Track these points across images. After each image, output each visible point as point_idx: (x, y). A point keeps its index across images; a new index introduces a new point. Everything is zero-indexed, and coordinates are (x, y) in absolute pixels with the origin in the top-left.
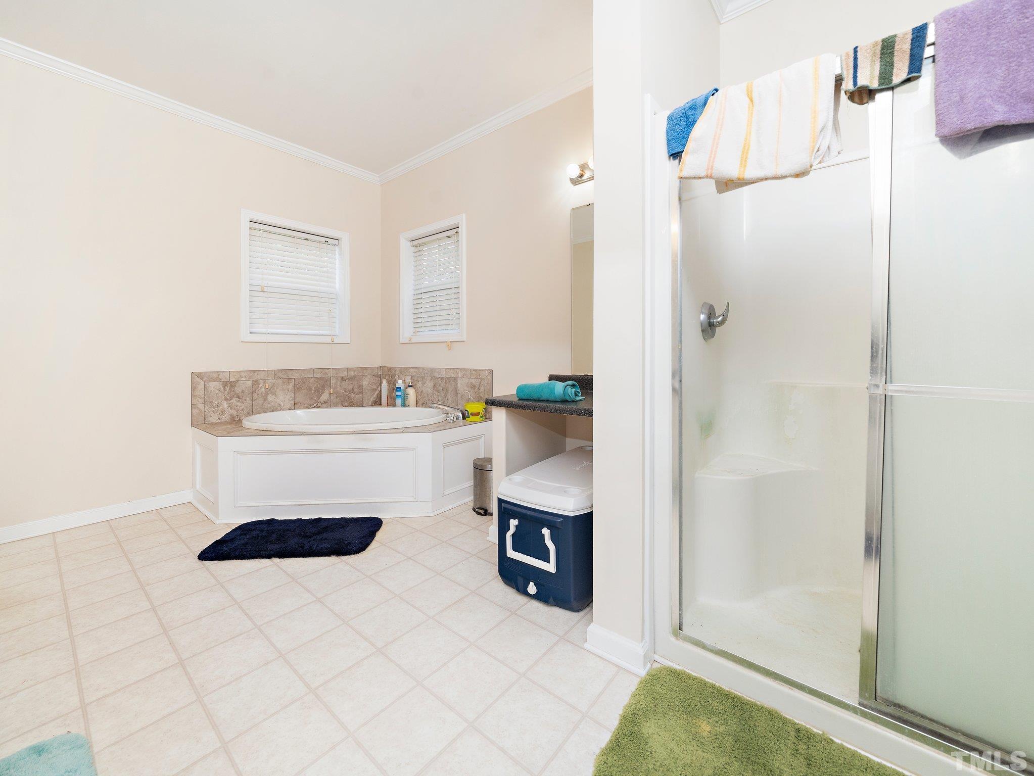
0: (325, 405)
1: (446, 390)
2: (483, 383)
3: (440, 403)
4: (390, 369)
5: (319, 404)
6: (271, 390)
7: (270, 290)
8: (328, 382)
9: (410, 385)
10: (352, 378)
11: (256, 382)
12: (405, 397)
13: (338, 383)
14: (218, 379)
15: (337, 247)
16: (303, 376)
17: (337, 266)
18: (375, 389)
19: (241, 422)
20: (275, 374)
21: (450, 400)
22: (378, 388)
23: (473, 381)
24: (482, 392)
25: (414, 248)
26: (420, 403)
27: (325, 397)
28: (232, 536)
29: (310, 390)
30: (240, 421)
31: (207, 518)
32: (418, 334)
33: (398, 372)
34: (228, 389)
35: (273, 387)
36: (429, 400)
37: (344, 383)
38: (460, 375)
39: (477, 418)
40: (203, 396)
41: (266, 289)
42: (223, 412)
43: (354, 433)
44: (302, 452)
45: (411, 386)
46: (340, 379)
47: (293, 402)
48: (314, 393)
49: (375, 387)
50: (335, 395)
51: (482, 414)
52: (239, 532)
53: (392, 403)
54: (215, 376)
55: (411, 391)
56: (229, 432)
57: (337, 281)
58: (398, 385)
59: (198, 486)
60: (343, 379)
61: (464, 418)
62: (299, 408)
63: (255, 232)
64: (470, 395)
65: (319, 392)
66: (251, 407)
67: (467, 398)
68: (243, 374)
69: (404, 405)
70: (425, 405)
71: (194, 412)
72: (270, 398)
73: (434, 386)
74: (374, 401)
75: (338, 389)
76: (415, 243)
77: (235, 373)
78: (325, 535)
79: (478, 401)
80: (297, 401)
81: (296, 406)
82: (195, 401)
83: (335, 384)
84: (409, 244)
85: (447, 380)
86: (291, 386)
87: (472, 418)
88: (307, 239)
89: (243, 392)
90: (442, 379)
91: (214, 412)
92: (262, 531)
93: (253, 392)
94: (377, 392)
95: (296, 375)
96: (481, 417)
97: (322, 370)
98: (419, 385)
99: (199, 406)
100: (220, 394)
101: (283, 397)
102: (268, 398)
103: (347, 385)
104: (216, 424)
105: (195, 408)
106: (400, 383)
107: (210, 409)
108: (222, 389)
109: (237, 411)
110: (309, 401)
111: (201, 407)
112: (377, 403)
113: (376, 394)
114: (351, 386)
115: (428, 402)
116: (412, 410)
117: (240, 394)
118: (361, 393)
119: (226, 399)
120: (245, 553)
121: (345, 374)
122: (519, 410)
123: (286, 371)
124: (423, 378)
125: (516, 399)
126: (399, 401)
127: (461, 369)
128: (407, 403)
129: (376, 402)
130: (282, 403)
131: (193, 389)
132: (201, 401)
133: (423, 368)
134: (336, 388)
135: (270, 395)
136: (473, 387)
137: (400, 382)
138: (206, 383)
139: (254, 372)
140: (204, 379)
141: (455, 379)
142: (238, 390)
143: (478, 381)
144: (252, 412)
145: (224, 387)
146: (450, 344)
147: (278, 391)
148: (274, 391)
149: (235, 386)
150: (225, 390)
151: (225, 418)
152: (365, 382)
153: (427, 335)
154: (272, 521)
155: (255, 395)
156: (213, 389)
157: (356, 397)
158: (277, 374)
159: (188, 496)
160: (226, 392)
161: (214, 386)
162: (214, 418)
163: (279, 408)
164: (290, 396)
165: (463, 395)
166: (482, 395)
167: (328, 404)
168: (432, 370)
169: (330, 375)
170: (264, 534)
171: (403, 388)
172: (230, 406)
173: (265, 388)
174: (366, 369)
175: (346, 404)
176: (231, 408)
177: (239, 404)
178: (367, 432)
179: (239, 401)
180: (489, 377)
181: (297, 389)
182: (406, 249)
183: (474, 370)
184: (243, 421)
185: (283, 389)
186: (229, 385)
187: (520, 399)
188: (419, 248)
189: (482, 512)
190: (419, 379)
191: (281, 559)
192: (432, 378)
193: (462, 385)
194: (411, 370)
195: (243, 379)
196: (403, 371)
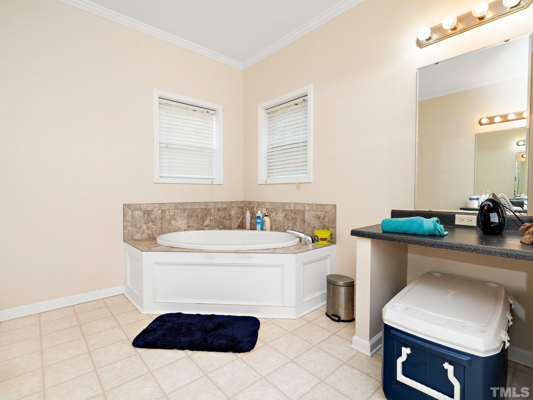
0: (208, 228)
1: (295, 220)
2: (327, 215)
3: (290, 229)
4: (250, 203)
5: (204, 227)
6: (173, 217)
7: (172, 146)
8: (209, 212)
9: (266, 214)
10: (225, 209)
11: (163, 211)
12: (263, 223)
13: (216, 212)
14: (140, 209)
15: (214, 116)
16: (194, 207)
17: (214, 129)
18: (240, 217)
19: (156, 240)
20: (176, 206)
21: (299, 227)
22: (241, 216)
23: (319, 213)
24: (326, 222)
25: (267, 115)
26: (274, 228)
27: (207, 222)
28: (154, 327)
29: (198, 217)
30: (154, 239)
31: (135, 309)
32: (272, 177)
33: (256, 205)
34: (146, 216)
35: (174, 215)
36: (281, 226)
37: (219, 212)
38: (307, 208)
39: (325, 242)
40: (131, 221)
41: (169, 146)
42: (143, 232)
43: (237, 252)
44: (201, 265)
45: (267, 216)
46: (217, 209)
47: (187, 226)
48: (201, 219)
49: (239, 216)
50: (214, 221)
51: (329, 239)
52: (158, 323)
53: (253, 228)
54: (138, 207)
55: (267, 219)
56: (149, 248)
57: (215, 140)
58: (258, 215)
59: (129, 283)
60: (219, 210)
61: (313, 242)
62: (191, 230)
63: (162, 106)
64: (316, 223)
65: (204, 218)
66: (161, 229)
67: (313, 226)
68: (155, 206)
69: (262, 229)
70: (277, 229)
71: (125, 232)
72: (173, 222)
73: (285, 216)
74: (238, 225)
75: (216, 217)
76: (269, 111)
77: (150, 205)
78: (220, 331)
79: (323, 229)
80: (189, 225)
81: (189, 228)
82: (126, 224)
83: (214, 213)
84: (264, 112)
85: (296, 212)
86: (186, 215)
87: (321, 242)
88: (195, 111)
89: (156, 218)
90: (291, 211)
91: (138, 232)
92: (174, 324)
93: (162, 218)
94: (241, 219)
95: (189, 207)
96: (328, 242)
97: (205, 203)
98: (273, 215)
99: (128, 228)
100: (141, 220)
101: (181, 222)
102: (172, 222)
103: (222, 214)
104: (139, 240)
105: (126, 229)
106: (259, 214)
107: (135, 230)
108: (143, 216)
109: (152, 231)
110: (197, 224)
111: (130, 228)
112: (242, 227)
113: (240, 221)
114: (224, 215)
115: (280, 227)
116: (268, 234)
117: (154, 220)
118: (230, 219)
119: (145, 223)
120: (165, 344)
121: (220, 206)
122: (388, 242)
123: (182, 204)
124: (276, 210)
125: (380, 232)
126: (259, 226)
127: (308, 204)
128: (264, 228)
129: (240, 226)
130: (180, 226)
131: (125, 216)
132: (129, 224)
133: (276, 203)
134: (214, 216)
135: (173, 220)
136: (318, 217)
137: (259, 212)
138: (132, 212)
139: (162, 204)
140: (131, 209)
141: (303, 212)
142: (153, 217)
143: (323, 214)
144: (162, 232)
145: (144, 215)
146: (298, 185)
147: (178, 217)
148: (175, 217)
149: (151, 214)
150: (144, 216)
151: (144, 236)
152: (233, 212)
153: (278, 178)
154: (179, 314)
155: (163, 220)
156: (137, 216)
157: (227, 222)
158: (177, 206)
159: (121, 289)
160: (145, 218)
161: (138, 214)
162: (138, 236)
163: (178, 230)
164: (185, 221)
165: (310, 224)
166: (326, 224)
167: (210, 227)
168: (284, 204)
169: (210, 207)
170: (176, 326)
171: (261, 217)
172: (147, 228)
173: (170, 216)
174: (233, 202)
175: (221, 227)
176: (148, 229)
177: (153, 226)
178: (247, 251)
179: (153, 224)
180: (333, 211)
181: (190, 216)
182: (262, 115)
183: (320, 205)
184: (158, 239)
185: (181, 217)
186: (147, 213)
187: (384, 232)
188: (272, 115)
189: (337, 319)
190: (273, 211)
191: (192, 351)
192: (284, 210)
193: (309, 216)
194: (267, 204)
195: (156, 209)
196: (260, 205)
